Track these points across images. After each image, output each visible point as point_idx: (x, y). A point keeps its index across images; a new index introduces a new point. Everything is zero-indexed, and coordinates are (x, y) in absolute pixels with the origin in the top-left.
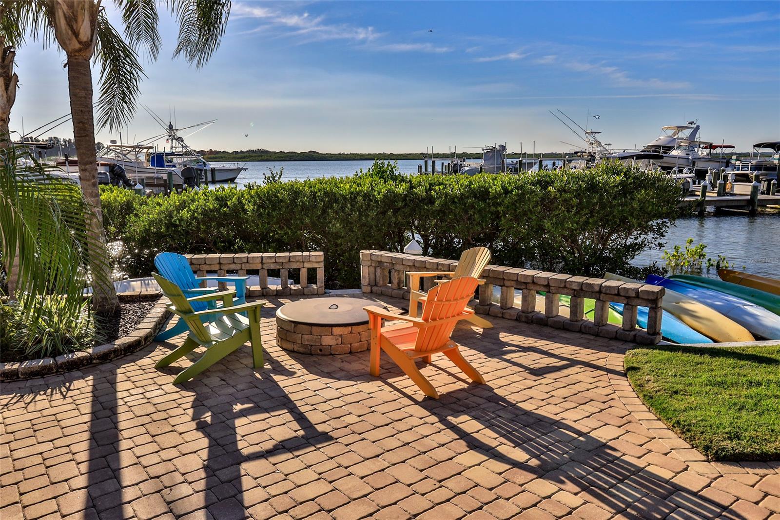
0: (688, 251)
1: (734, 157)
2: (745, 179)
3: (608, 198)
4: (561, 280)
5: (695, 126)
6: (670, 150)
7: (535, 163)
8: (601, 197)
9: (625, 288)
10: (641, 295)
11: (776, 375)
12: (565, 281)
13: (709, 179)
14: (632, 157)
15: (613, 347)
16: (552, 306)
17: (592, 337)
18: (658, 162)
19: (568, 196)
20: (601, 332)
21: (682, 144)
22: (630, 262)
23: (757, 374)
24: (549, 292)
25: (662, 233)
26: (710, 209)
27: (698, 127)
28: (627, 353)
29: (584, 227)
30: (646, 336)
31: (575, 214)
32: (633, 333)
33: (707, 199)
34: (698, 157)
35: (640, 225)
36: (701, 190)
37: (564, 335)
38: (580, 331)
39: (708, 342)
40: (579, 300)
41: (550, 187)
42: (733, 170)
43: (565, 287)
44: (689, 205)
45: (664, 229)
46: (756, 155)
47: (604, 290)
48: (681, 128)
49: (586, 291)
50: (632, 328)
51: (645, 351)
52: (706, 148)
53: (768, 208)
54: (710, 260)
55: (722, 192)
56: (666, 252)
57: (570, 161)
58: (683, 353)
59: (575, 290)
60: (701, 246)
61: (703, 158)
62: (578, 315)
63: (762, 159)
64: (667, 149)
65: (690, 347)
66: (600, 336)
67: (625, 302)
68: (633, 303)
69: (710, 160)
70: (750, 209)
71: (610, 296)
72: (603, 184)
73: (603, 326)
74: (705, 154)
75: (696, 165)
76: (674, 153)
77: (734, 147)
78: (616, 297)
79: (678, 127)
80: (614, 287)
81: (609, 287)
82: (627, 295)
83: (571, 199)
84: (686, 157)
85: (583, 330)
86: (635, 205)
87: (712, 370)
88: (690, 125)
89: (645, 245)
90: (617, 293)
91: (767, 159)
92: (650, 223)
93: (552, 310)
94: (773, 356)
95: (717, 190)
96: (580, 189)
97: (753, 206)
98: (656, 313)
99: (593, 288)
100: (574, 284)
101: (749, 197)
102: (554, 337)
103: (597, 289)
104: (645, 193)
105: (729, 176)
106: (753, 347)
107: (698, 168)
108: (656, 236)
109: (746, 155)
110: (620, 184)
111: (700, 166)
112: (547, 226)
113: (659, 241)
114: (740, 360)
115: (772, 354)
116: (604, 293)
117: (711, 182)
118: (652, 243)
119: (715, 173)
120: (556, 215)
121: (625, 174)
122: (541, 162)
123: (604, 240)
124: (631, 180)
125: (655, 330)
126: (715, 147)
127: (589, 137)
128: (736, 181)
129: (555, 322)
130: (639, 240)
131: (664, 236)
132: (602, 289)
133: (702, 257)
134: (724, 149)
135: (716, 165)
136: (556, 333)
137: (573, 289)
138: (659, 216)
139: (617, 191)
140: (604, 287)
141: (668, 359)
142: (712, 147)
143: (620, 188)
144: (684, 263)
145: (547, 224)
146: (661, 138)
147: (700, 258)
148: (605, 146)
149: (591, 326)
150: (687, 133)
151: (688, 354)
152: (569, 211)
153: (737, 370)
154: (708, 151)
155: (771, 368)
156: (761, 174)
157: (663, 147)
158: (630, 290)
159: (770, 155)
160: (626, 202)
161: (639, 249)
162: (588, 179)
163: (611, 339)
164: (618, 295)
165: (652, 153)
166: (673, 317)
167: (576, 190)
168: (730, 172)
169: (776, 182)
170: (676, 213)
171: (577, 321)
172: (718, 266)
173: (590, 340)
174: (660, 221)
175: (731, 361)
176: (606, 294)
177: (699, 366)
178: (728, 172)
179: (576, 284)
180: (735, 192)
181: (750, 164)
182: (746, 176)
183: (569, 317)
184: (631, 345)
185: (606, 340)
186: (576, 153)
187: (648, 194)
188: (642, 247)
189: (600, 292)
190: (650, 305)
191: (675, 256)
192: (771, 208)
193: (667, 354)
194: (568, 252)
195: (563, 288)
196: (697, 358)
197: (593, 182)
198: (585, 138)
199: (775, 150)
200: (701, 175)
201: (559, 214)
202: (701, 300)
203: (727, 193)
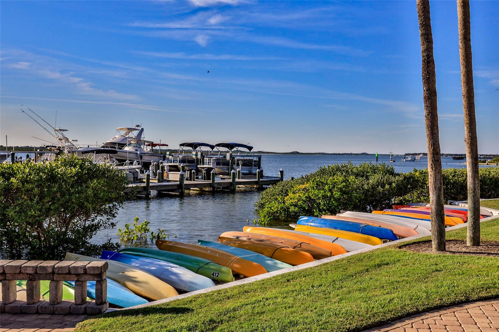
0: (136, 227)
1: (168, 153)
2: (176, 169)
3: (66, 187)
4: (16, 267)
5: (140, 128)
6: (123, 147)
7: (8, 156)
8: (60, 187)
9: (74, 267)
10: (88, 271)
11: (187, 321)
12: (20, 267)
13: (152, 170)
14: (92, 151)
15: (66, 323)
16: (9, 293)
17: (48, 317)
18: (114, 156)
19: (29, 186)
20: (56, 310)
21: (132, 142)
22: (89, 241)
23: (174, 323)
24: (5, 279)
25: (114, 215)
26: (153, 193)
27: (142, 129)
28: (77, 326)
29: (47, 213)
30: (95, 306)
31: (38, 203)
32: (84, 306)
33: (151, 184)
34: (144, 152)
35: (94, 209)
36: (146, 178)
37: (21, 319)
38: (37, 313)
39: (145, 303)
40: (34, 283)
41: (12, 179)
42: (168, 163)
43: (20, 273)
44: (132, 191)
45: (115, 211)
46: (182, 152)
47: (56, 271)
48: (130, 130)
49: (41, 274)
50: (84, 301)
51: (92, 320)
52: (149, 145)
53: (191, 190)
54: (152, 233)
55: (161, 179)
56: (120, 230)
57: (41, 154)
58: (122, 316)
59: (30, 274)
60: (146, 222)
61: (148, 153)
62: (34, 298)
63: (186, 155)
64: (122, 145)
65: (130, 310)
66: (56, 314)
67: (75, 279)
68: (83, 278)
69: (152, 155)
70: (180, 191)
71: (63, 275)
72: (61, 175)
73: (58, 304)
74: (149, 150)
75: (143, 159)
76: (127, 149)
77: (167, 145)
78: (68, 276)
79: (128, 129)
80: (65, 267)
81: (61, 267)
82: (76, 273)
83: (33, 189)
84: (136, 152)
85: (40, 311)
86: (90, 192)
87: (143, 327)
88: (137, 128)
89: (101, 226)
90: (68, 272)
91: (189, 154)
92: (103, 206)
93: (9, 297)
94: (186, 306)
95: (157, 177)
96: (41, 179)
97: (182, 189)
98: (101, 285)
99: (47, 270)
100: (29, 269)
101: (178, 183)
102: (10, 323)
103: (50, 270)
104: (97, 182)
105: (165, 167)
106: (175, 301)
107: (145, 161)
108: (109, 217)
109: (175, 151)
110: (75, 175)
111: (146, 159)
112: (10, 214)
113: (111, 221)
114: (164, 314)
115: (187, 304)
116: (57, 274)
117: (153, 172)
118: (106, 223)
119: (155, 164)
120: (20, 204)
121: (81, 167)
122: (13, 154)
123: (66, 223)
124: (85, 171)
125: (102, 300)
126: (155, 145)
127: (58, 133)
128: (170, 171)
129: (12, 308)
130: (96, 221)
131: (115, 217)
132: (54, 270)
133: (147, 232)
134: (161, 147)
135: (156, 158)
136: (13, 318)
137: (28, 274)
138: (110, 200)
139: (73, 181)
140: (56, 269)
141: (110, 324)
142: (153, 145)
143: (76, 178)
144: (134, 237)
145: (11, 213)
146: (116, 137)
147: (145, 232)
148: (72, 142)
149: (46, 305)
150: (134, 134)
151: (126, 317)
152: (31, 200)
153: (161, 323)
154: (150, 147)
155: (184, 316)
156: (186, 166)
157: (118, 144)
158: (79, 269)
159: (190, 152)
160: (82, 190)
161: (95, 229)
162: (48, 171)
163: (66, 315)
164: (69, 273)
165: (110, 149)
166: (119, 285)
167: (38, 181)
168: (166, 164)
169: (195, 172)
170: (123, 198)
171: (34, 303)
172: (158, 237)
173: (46, 319)
174: (111, 205)
175: (158, 316)
176: (58, 274)
177: (134, 326)
178: (164, 164)
179: (31, 268)
180: (170, 179)
181: (178, 158)
182: (176, 167)
183: (26, 301)
184: (83, 317)
185: (61, 317)
186: (47, 147)
187: (99, 183)
188: (98, 228)
189: (53, 273)
190: (96, 279)
191: (127, 232)
192: (193, 190)
193: (110, 320)
194: (34, 237)
195: (18, 274)
196: (133, 319)
197: (53, 173)
198: (54, 134)
199: (193, 148)
200: (146, 166)
201: (22, 203)
202: (141, 267)
203: (165, 180)
